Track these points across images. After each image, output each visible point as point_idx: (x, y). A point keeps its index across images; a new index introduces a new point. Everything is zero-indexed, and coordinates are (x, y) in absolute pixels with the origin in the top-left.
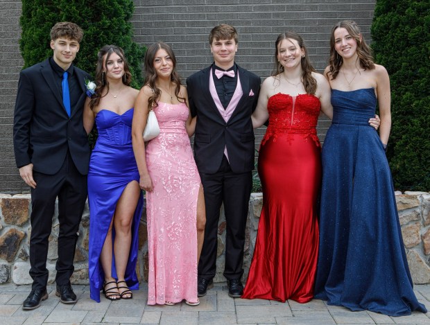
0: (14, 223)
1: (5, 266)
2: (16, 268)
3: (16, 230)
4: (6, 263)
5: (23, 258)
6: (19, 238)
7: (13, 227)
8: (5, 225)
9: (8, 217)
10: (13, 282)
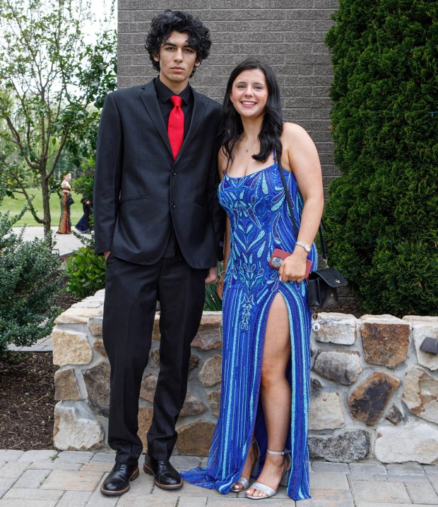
0: (383, 365)
1: (364, 432)
2: (379, 436)
3: (386, 376)
4: (363, 427)
5: (395, 420)
6: (390, 387)
7: (380, 370)
8: (365, 365)
9: (375, 354)
10: (375, 458)
